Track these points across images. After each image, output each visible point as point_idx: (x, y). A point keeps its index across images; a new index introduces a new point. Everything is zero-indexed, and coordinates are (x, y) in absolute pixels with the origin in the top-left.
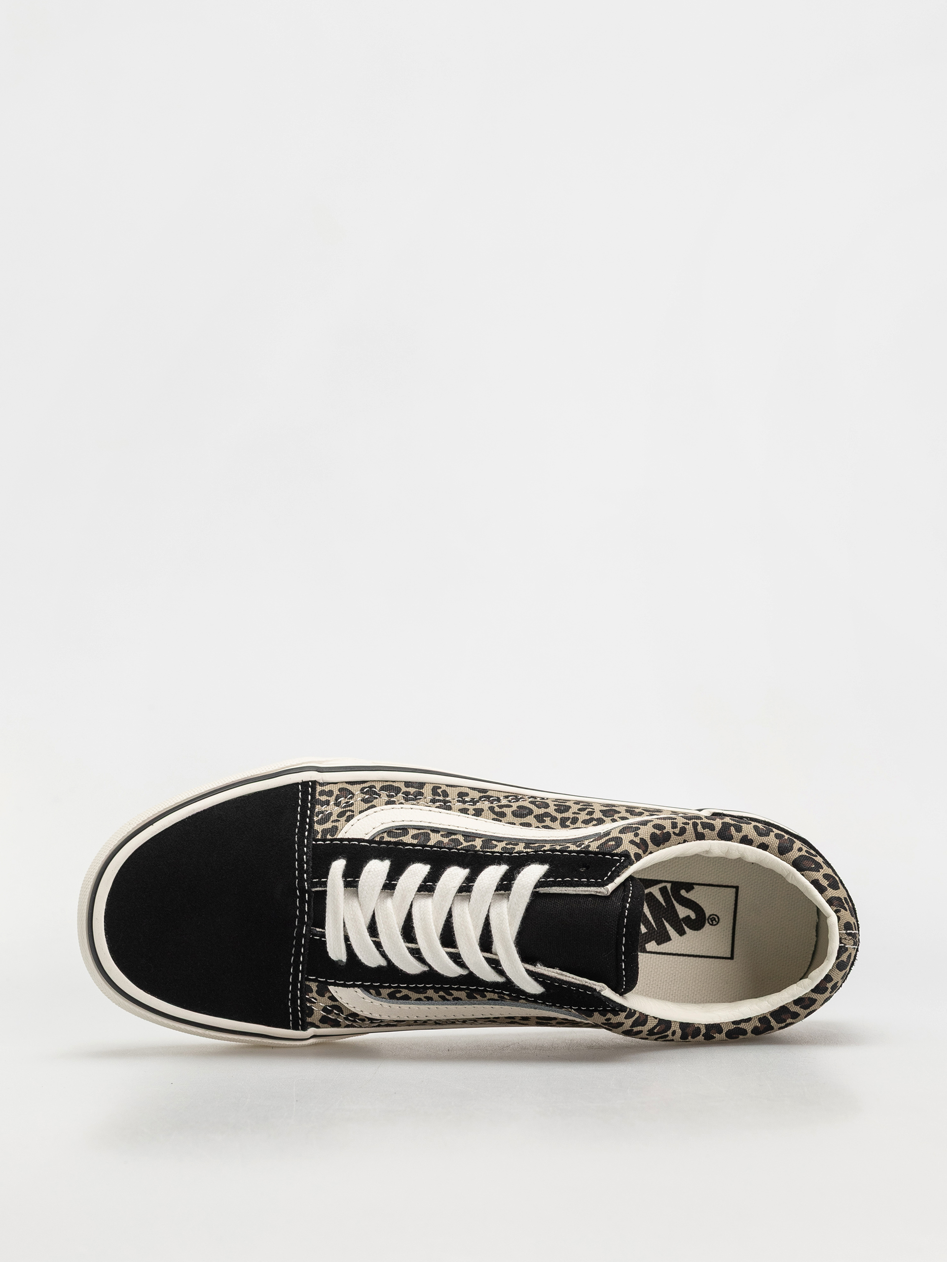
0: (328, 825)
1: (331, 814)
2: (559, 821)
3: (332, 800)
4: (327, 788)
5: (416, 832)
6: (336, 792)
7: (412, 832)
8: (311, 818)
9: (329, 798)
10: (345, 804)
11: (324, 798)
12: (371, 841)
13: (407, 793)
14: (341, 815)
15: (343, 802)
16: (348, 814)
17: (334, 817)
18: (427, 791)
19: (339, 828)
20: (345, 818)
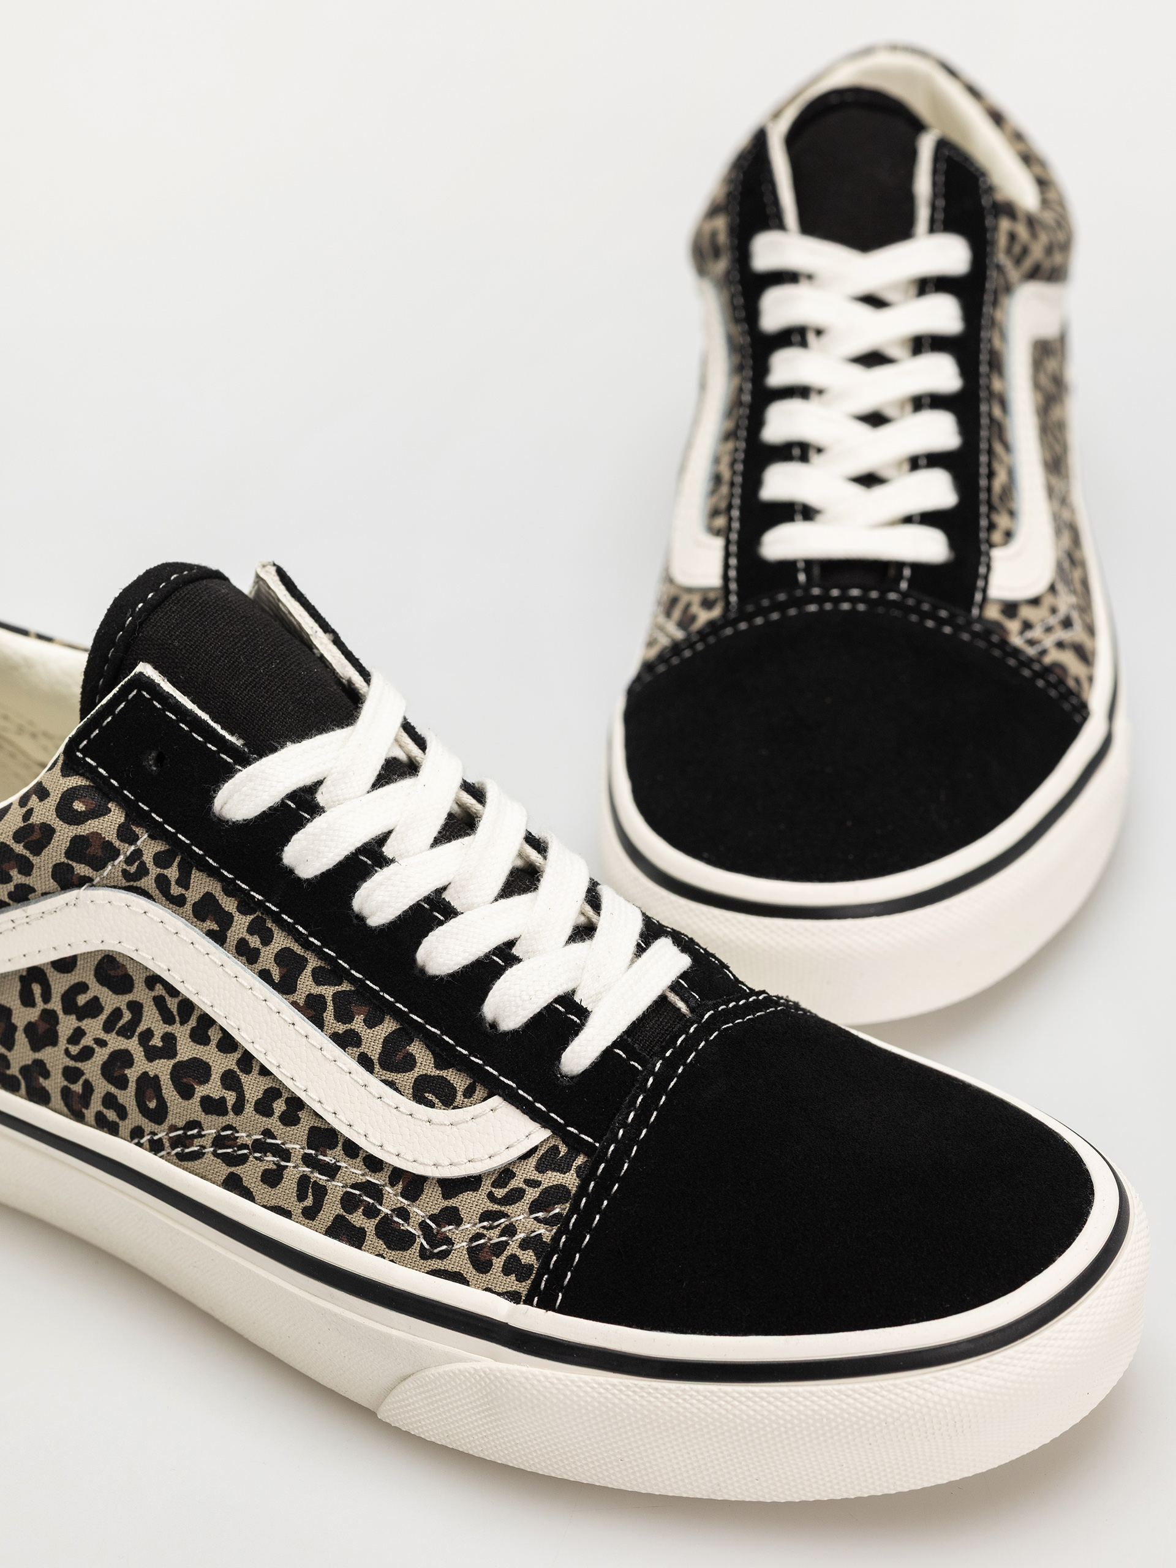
0: (551, 1178)
1: (534, 1207)
2: (139, 1030)
3: (513, 1248)
4: (511, 1283)
5: (400, 1078)
6: (498, 1263)
7: (406, 1080)
8: (574, 1209)
9: (519, 1253)
10: (496, 1223)
11: (528, 1257)
12: (494, 1089)
13: (370, 1212)
14: (516, 1196)
15: (497, 1231)
16: (500, 1193)
17: (532, 1194)
18: (332, 1208)
19: (533, 1161)
20: (514, 1184)
